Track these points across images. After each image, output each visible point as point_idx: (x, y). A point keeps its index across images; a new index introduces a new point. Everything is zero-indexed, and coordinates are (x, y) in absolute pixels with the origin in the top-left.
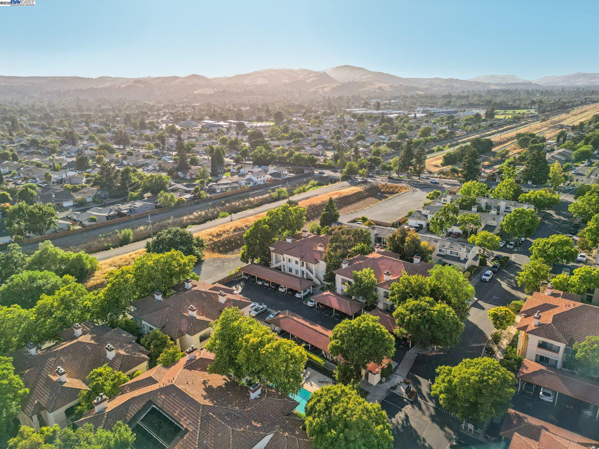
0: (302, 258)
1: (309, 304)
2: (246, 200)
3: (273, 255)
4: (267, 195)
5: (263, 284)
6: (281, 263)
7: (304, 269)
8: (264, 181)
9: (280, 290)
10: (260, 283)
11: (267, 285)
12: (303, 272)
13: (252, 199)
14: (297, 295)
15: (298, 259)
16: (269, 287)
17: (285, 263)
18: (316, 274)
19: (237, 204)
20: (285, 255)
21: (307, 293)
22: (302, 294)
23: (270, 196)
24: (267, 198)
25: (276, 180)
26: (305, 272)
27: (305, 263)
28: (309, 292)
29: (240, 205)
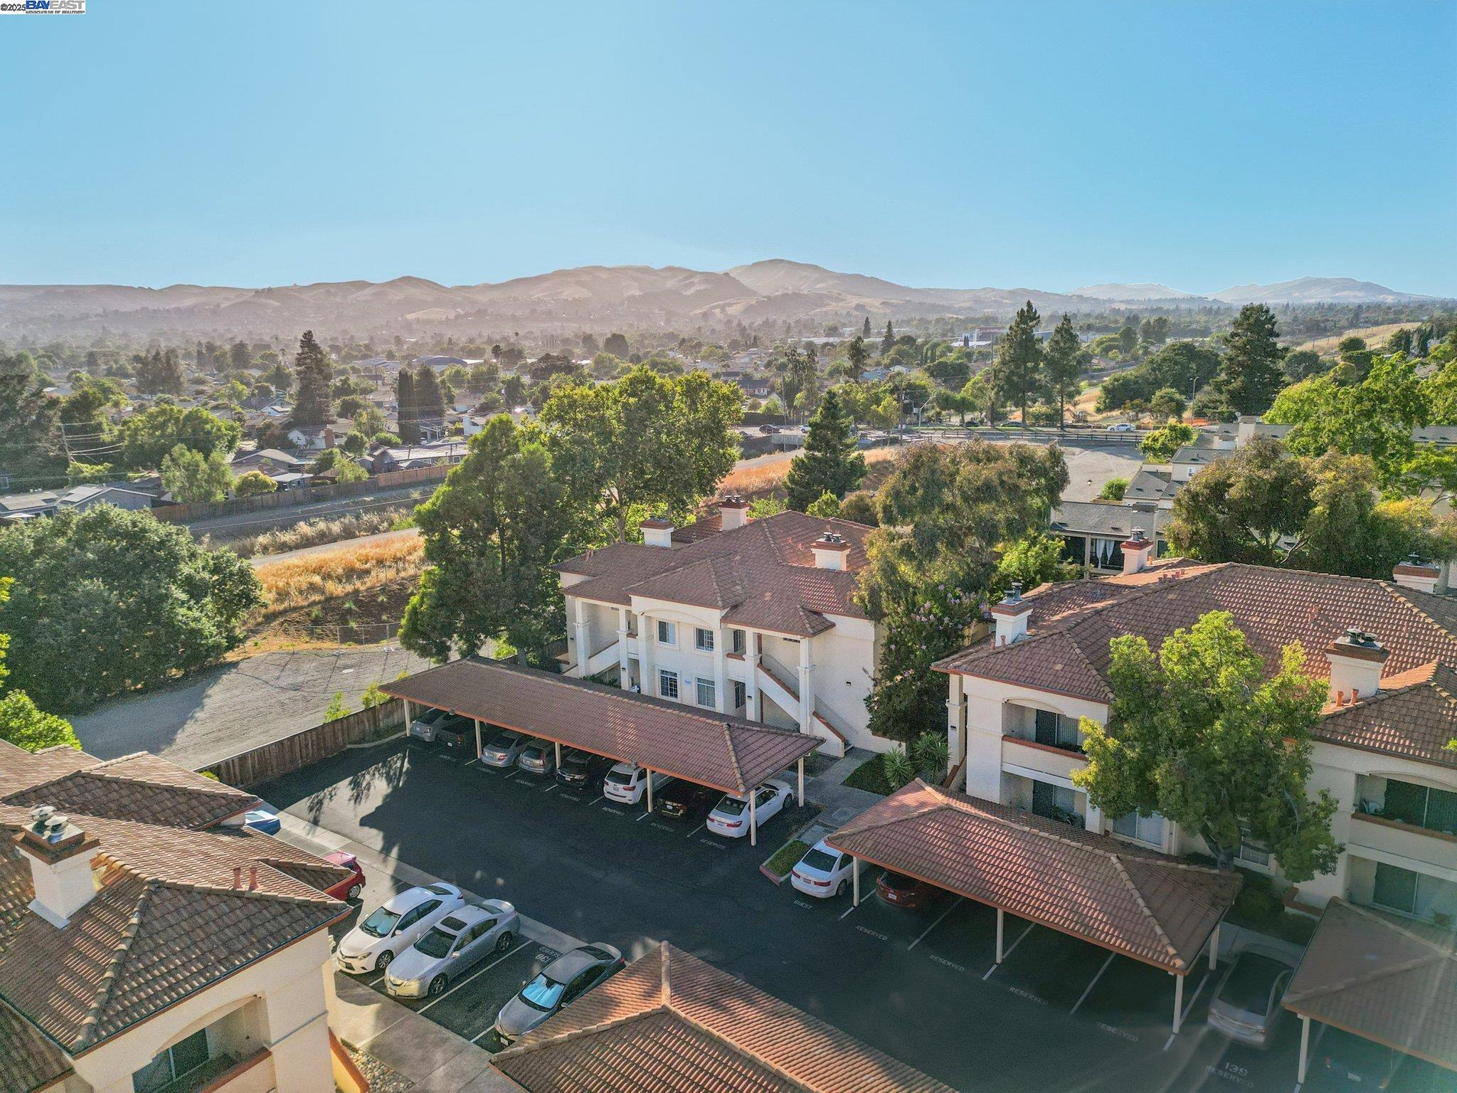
0: (733, 609)
1: (807, 878)
3: (577, 608)
5: (513, 766)
6: (620, 653)
7: (746, 670)
9: (613, 790)
10: (496, 758)
11: (537, 765)
12: (739, 688)
14: (720, 823)
15: (711, 618)
16: (550, 776)
17: (641, 647)
18: (817, 700)
20: (640, 604)
21: (775, 804)
22: (753, 816)
26: (750, 691)
27: (750, 633)
28: (791, 802)
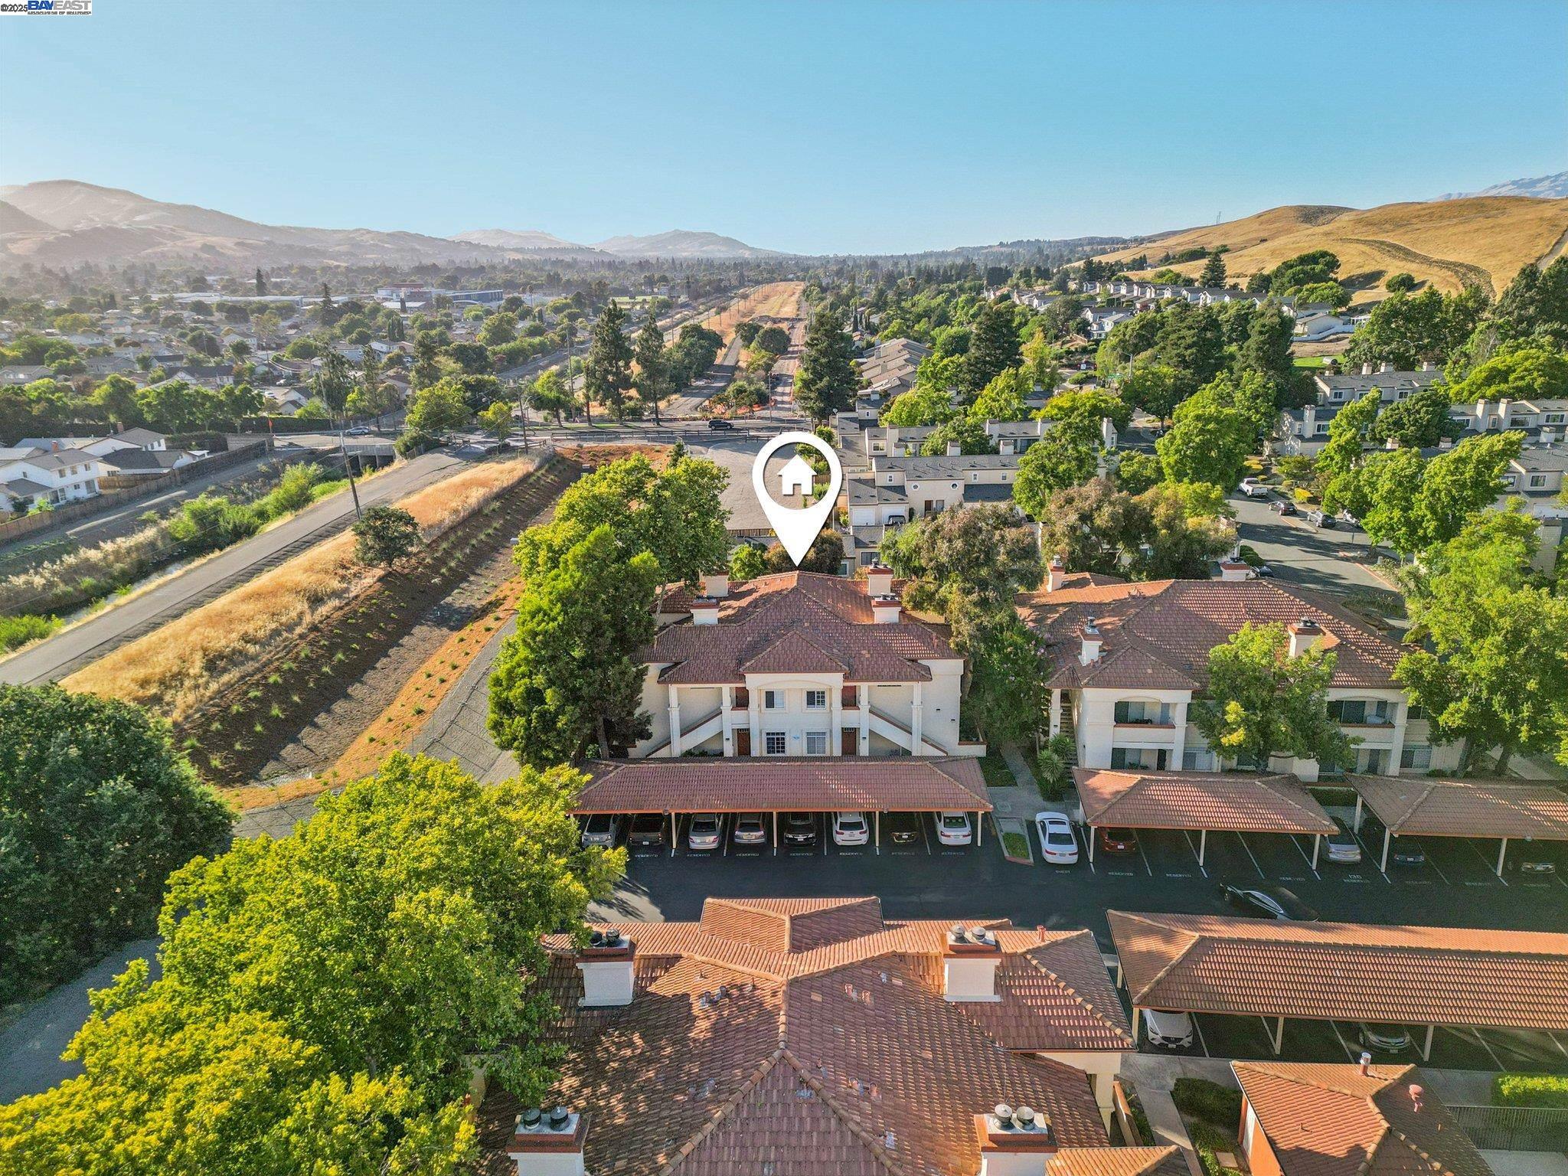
1: (1062, 853)
2: (70, 560)
3: (672, 694)
4: (150, 533)
5: (726, 843)
6: (723, 724)
7: (861, 717)
8: (89, 484)
10: (707, 841)
11: (754, 837)
13: (93, 555)
14: (956, 836)
17: (747, 716)
19: (38, 581)
23: (164, 534)
24: (152, 544)
25: (144, 478)
26: (864, 733)
27: (865, 687)
29: (50, 585)
